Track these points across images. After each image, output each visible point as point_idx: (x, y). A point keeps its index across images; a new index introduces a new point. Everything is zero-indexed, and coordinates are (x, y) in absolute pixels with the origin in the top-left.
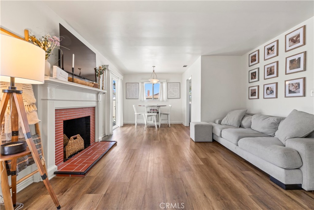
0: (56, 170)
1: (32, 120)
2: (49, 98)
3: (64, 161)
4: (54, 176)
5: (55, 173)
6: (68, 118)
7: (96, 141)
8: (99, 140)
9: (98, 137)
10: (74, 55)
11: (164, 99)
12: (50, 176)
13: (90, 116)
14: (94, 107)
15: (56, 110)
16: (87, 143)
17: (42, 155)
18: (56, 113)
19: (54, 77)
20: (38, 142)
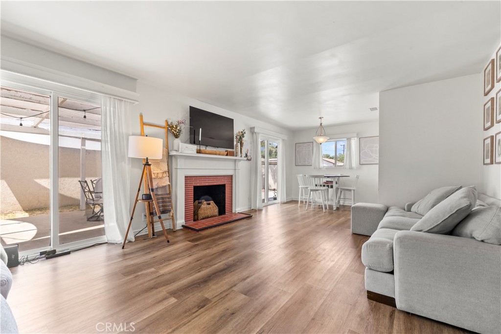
0: (184, 224)
1: (164, 183)
2: (178, 167)
3: (194, 220)
4: (182, 228)
5: (183, 226)
6: (198, 185)
7: (233, 212)
8: (236, 211)
9: (236, 208)
10: (201, 129)
11: (353, 166)
12: (179, 227)
13: (225, 185)
14: (232, 176)
15: (186, 177)
16: (222, 211)
17: (172, 208)
18: (185, 179)
19: (180, 151)
20: (169, 199)
